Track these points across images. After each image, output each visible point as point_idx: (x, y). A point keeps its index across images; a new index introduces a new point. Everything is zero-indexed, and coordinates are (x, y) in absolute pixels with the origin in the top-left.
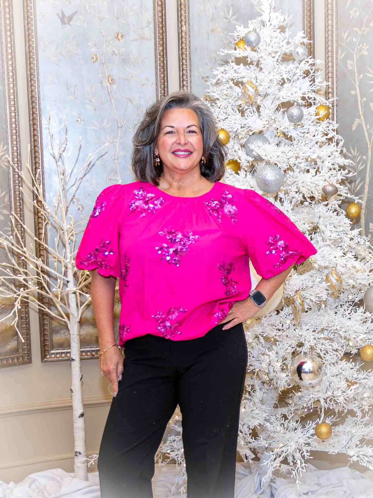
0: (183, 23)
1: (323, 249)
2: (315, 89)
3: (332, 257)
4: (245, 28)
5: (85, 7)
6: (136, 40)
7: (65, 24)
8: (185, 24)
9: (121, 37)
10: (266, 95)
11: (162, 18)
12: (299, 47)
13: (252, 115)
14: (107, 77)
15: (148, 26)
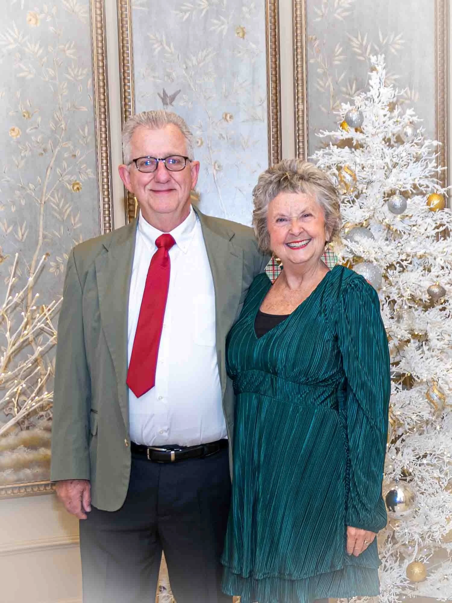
0: (300, 101)
1: (429, 360)
2: (427, 175)
3: (438, 370)
4: (351, 105)
5: (189, 85)
6: (247, 121)
7: (167, 104)
8: (303, 102)
9: (230, 118)
10: (369, 183)
11: (276, 96)
12: (408, 127)
13: (350, 205)
14: (213, 163)
15: (260, 105)
